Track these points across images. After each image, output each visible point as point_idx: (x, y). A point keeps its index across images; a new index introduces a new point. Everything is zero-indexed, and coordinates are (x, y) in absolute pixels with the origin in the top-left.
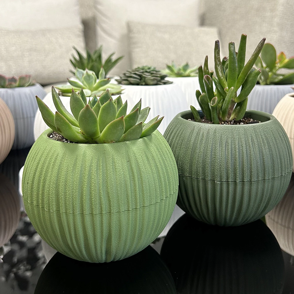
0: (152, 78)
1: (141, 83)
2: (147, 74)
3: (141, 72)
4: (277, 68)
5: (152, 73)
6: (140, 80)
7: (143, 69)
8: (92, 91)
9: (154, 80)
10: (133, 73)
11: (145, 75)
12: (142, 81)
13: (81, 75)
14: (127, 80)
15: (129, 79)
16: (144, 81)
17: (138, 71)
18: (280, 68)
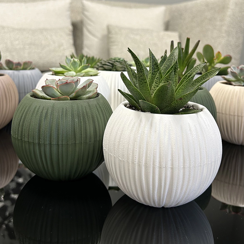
0: (121, 66)
1: (113, 70)
2: (118, 63)
3: (113, 62)
4: (215, 63)
5: (121, 63)
6: (112, 67)
7: (114, 59)
8: (76, 73)
9: (122, 67)
10: (107, 62)
11: (116, 64)
12: (114, 68)
13: (70, 61)
14: (102, 67)
15: (104, 66)
16: (115, 68)
17: (111, 61)
18: (217, 63)
